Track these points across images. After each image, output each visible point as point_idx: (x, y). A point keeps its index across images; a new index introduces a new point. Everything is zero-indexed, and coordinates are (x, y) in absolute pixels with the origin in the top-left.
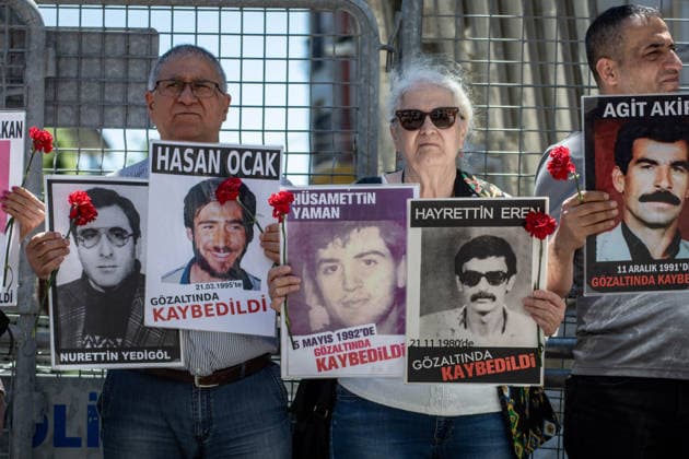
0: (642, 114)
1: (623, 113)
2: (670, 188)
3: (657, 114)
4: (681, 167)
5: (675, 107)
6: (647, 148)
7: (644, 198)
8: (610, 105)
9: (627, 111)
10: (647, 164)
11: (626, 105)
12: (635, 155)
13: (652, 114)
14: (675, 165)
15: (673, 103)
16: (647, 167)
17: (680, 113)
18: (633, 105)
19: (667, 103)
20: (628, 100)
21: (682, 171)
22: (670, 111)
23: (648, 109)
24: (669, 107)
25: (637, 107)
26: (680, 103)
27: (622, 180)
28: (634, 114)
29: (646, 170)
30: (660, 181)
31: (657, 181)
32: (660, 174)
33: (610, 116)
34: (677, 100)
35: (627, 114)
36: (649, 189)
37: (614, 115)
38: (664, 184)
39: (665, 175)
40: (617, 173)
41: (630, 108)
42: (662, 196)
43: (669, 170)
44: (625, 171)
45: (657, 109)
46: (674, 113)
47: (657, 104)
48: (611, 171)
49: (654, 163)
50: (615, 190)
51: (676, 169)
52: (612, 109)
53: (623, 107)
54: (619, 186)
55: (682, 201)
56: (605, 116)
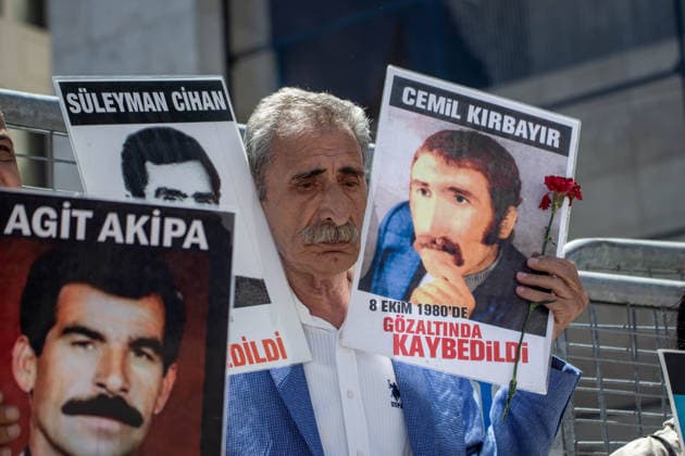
0: (81, 235)
1: (45, 228)
2: (125, 390)
3: (111, 239)
4: (148, 351)
5: (147, 228)
6: (87, 305)
7: (73, 408)
8: (19, 210)
9: (52, 226)
10: (81, 338)
11: (52, 214)
12: (60, 317)
13: (102, 238)
14: (137, 346)
15: (144, 219)
16: (84, 344)
17: (155, 241)
18: (66, 215)
19: (131, 218)
20: (56, 203)
21: (149, 358)
22: (136, 236)
23: (94, 226)
24: (134, 227)
25: (74, 221)
26: (156, 222)
27: (32, 366)
28: (65, 234)
29: (80, 350)
30: (107, 373)
31: (98, 375)
32: (106, 360)
33: (17, 232)
34: (151, 215)
35: (52, 232)
36: (84, 389)
37: (26, 232)
38: (114, 382)
39: (116, 363)
40: (22, 350)
41: (59, 220)
42: (108, 405)
43: (125, 355)
44: (38, 348)
45: (111, 229)
46: (143, 240)
47: (113, 218)
48: (11, 346)
49: (96, 337)
50: (16, 385)
51: (139, 353)
52: (23, 218)
53: (45, 217)
54: (25, 378)
55: (147, 419)
56: (8, 230)
